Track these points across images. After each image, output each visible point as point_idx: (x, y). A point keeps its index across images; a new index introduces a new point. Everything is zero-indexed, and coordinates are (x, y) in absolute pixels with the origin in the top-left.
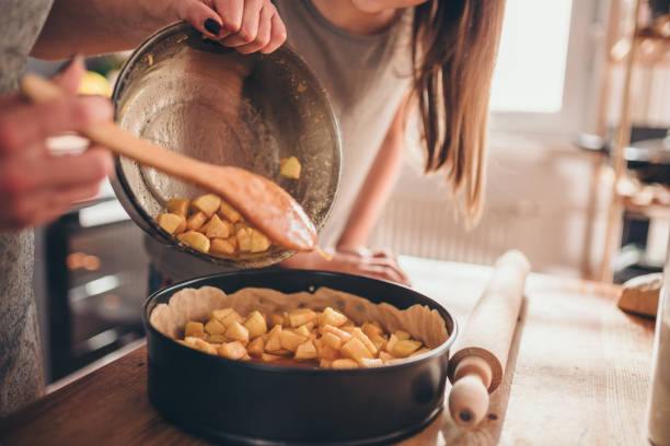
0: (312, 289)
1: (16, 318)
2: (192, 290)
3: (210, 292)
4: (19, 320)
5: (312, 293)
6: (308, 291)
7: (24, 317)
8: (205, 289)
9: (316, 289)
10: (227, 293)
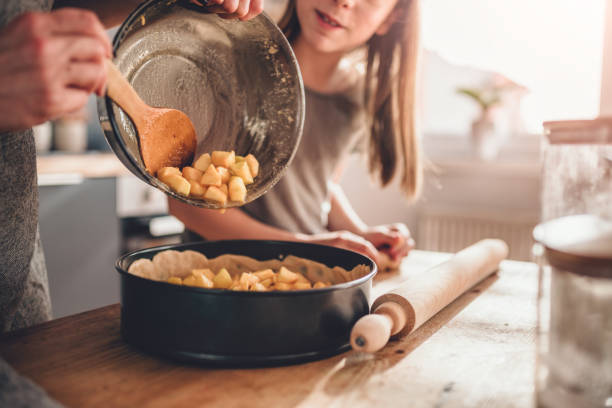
0: (281, 257)
1: (21, 266)
2: (176, 252)
3: (193, 256)
4: (24, 268)
5: (281, 260)
6: (277, 258)
7: (28, 266)
8: (189, 253)
9: (284, 257)
10: (209, 257)
